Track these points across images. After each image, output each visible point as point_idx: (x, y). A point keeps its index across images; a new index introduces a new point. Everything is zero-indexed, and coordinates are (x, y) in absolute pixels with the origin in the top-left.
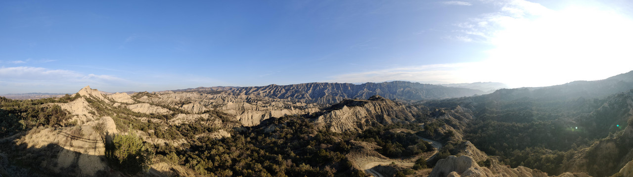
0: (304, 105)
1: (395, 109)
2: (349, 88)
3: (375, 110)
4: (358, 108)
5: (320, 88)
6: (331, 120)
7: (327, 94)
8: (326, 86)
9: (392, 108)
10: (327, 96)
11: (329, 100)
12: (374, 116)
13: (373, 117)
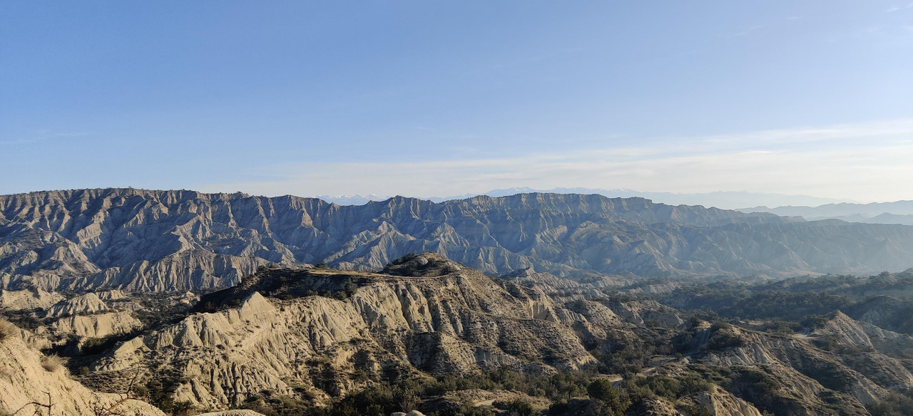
0: (46, 300)
1: (498, 311)
2: (307, 220)
3: (407, 315)
4: (323, 305)
5: (149, 216)
6: (182, 356)
7: (186, 246)
8: (186, 207)
9: (484, 307)
10: (186, 257)
11: (198, 272)
12: (397, 339)
13: (390, 346)
